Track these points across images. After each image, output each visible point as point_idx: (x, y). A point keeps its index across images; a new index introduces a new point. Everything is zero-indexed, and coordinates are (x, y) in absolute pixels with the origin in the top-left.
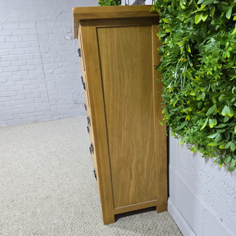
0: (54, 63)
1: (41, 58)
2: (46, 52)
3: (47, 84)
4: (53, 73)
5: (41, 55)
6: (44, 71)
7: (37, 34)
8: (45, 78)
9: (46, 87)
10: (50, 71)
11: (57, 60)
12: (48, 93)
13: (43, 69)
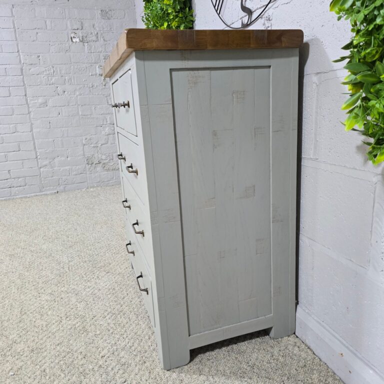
0: (47, 85)
1: (22, 75)
2: (32, 64)
3: (33, 126)
4: (45, 104)
5: (22, 70)
6: (27, 100)
7: (14, 27)
8: (29, 113)
9: (32, 131)
11: (53, 80)
12: (34, 143)
13: (26, 95)
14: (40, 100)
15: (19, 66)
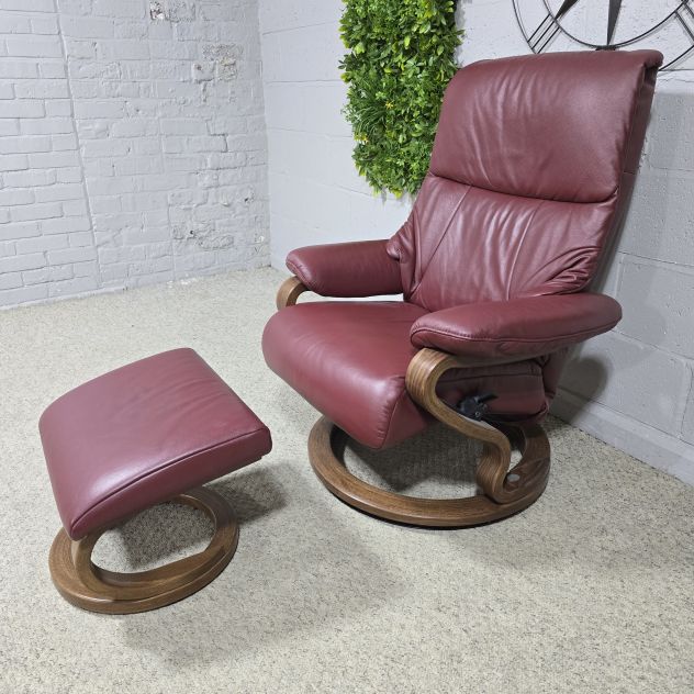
0: (109, 96)
1: (66, 77)
2: (82, 58)
3: (85, 172)
4: (105, 132)
5: (66, 67)
6: (74, 124)
8: (78, 148)
9: (83, 179)
10: (97, 126)
11: (119, 88)
12: (88, 203)
13: (72, 115)
15: (61, 61)
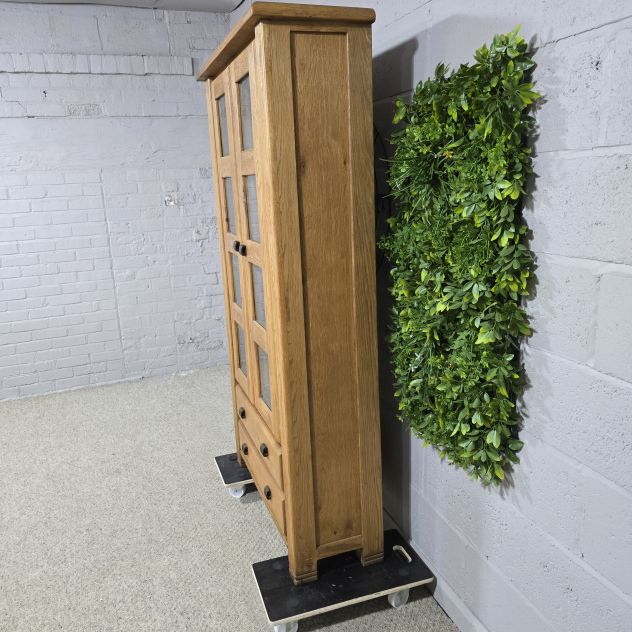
0: (135, 255)
1: (109, 245)
2: (119, 233)
3: (118, 302)
4: (133, 276)
5: (109, 240)
6: (112, 273)
7: (102, 193)
8: (115, 287)
9: (116, 308)
10: (127, 273)
11: (143, 250)
12: (119, 322)
13: (111, 268)
14: (128, 272)
15: (106, 236)
